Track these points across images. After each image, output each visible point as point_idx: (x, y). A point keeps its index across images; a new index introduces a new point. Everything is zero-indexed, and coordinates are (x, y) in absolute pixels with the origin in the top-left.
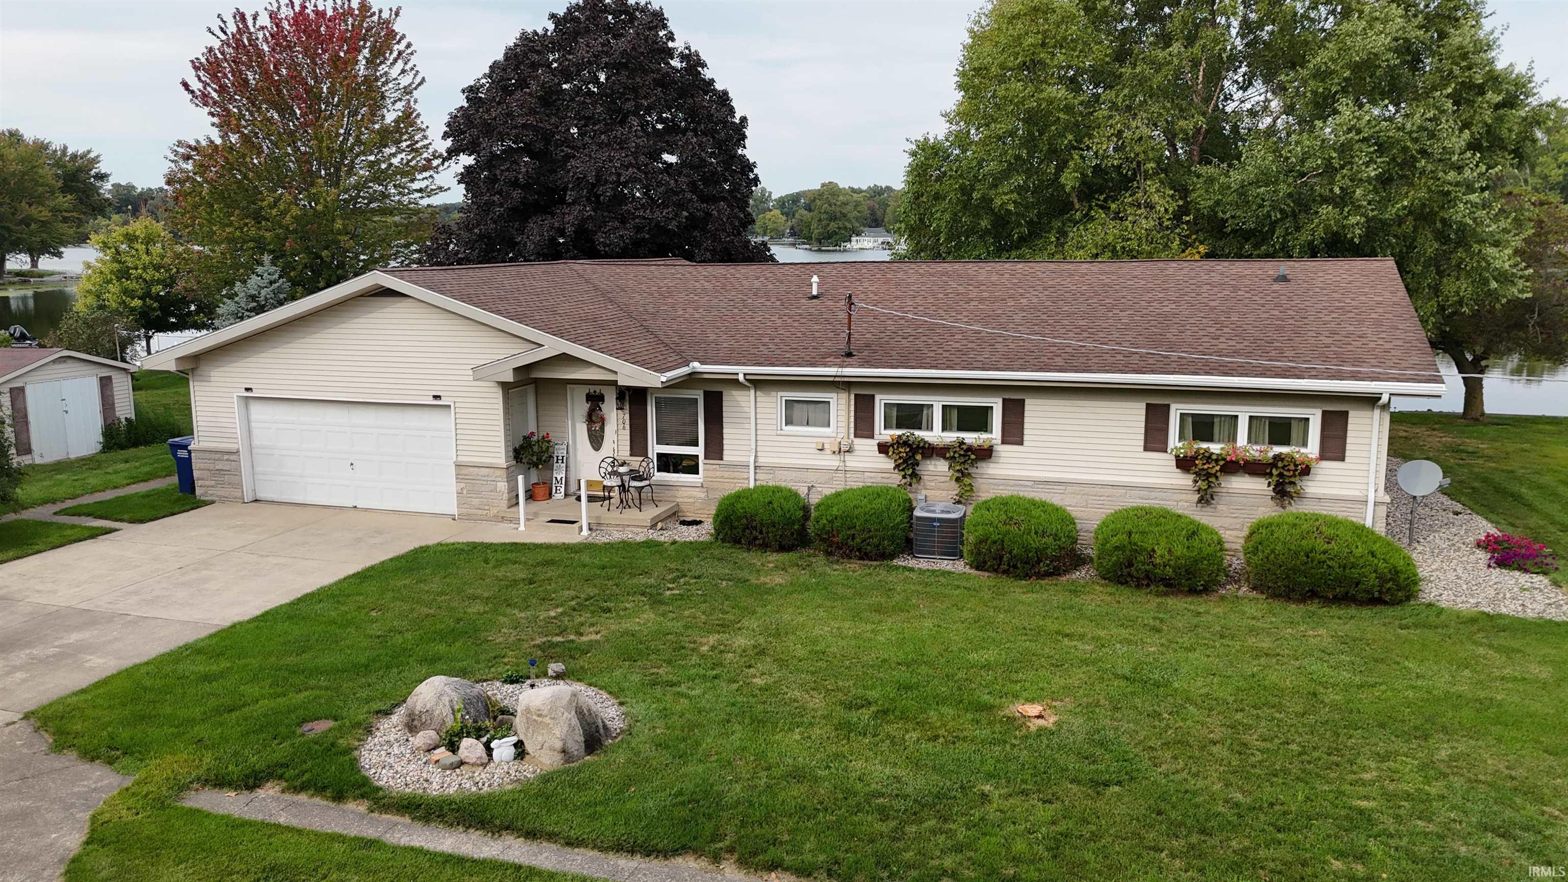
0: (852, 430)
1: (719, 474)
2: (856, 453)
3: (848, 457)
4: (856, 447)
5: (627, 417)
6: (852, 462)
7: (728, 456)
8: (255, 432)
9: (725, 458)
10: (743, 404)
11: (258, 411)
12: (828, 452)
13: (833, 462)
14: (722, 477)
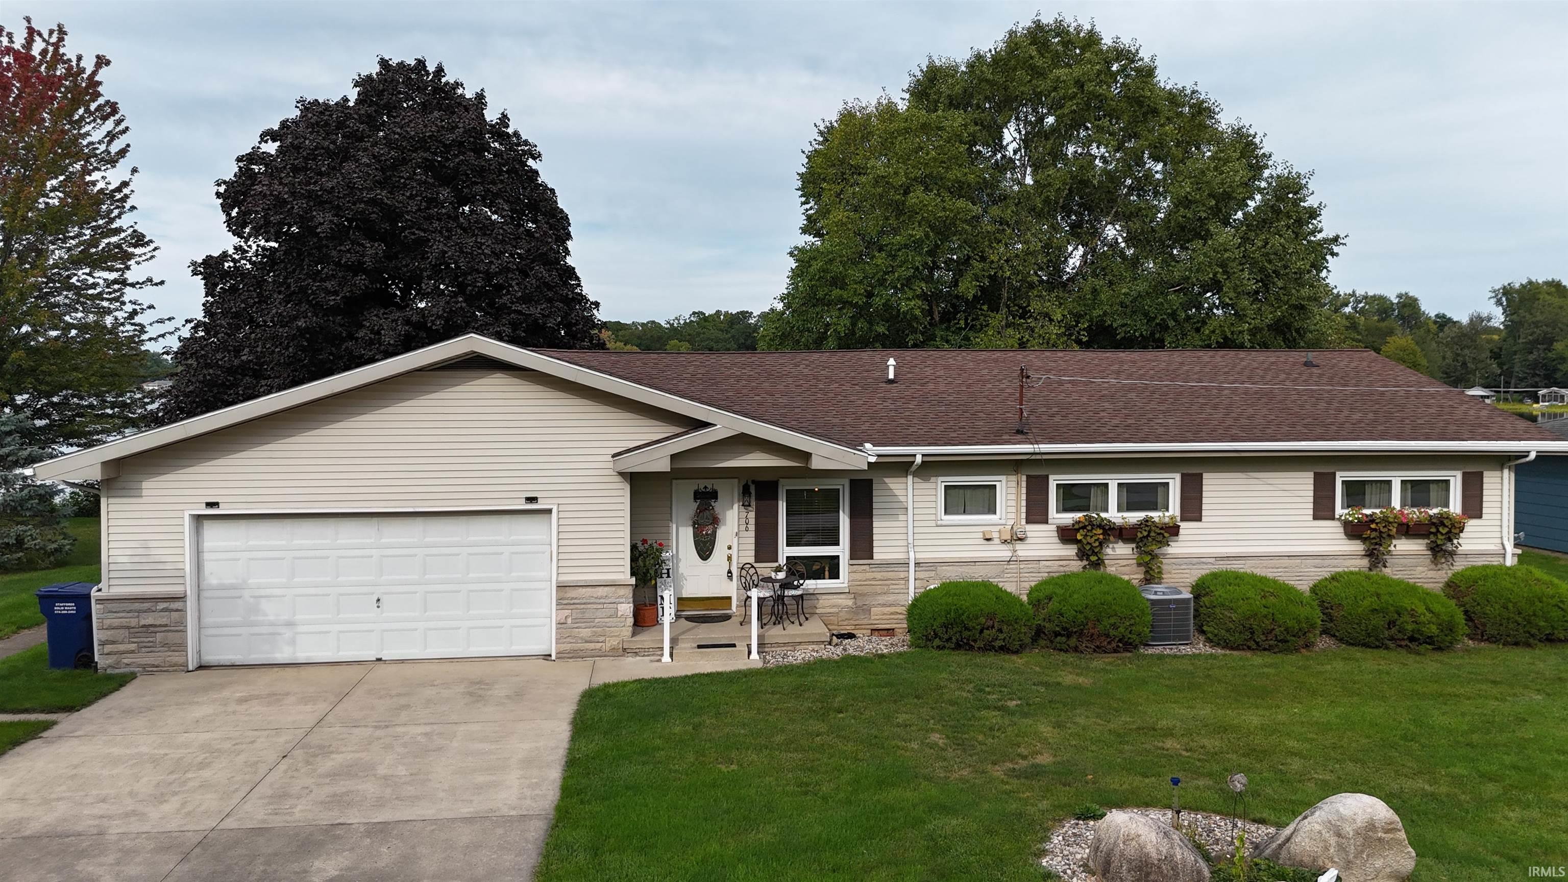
0: (1024, 516)
1: (869, 575)
2: (1029, 541)
3: (1019, 546)
4: (1029, 534)
5: (752, 515)
6: (1023, 550)
7: (880, 553)
8: (209, 567)
9: (876, 556)
10: (897, 492)
11: (214, 535)
12: (997, 541)
13: (1004, 552)
14: (874, 579)
